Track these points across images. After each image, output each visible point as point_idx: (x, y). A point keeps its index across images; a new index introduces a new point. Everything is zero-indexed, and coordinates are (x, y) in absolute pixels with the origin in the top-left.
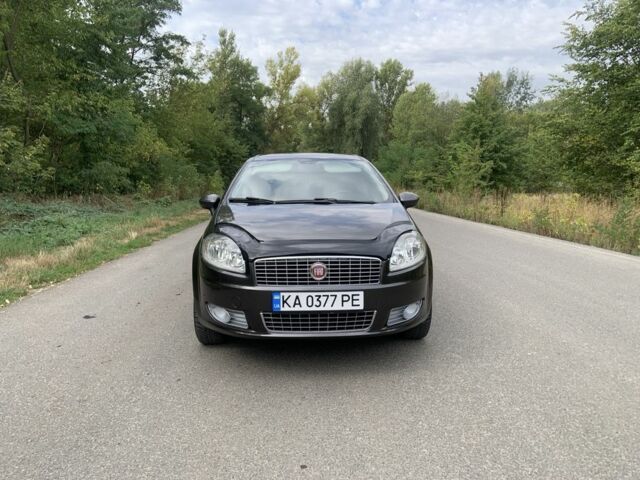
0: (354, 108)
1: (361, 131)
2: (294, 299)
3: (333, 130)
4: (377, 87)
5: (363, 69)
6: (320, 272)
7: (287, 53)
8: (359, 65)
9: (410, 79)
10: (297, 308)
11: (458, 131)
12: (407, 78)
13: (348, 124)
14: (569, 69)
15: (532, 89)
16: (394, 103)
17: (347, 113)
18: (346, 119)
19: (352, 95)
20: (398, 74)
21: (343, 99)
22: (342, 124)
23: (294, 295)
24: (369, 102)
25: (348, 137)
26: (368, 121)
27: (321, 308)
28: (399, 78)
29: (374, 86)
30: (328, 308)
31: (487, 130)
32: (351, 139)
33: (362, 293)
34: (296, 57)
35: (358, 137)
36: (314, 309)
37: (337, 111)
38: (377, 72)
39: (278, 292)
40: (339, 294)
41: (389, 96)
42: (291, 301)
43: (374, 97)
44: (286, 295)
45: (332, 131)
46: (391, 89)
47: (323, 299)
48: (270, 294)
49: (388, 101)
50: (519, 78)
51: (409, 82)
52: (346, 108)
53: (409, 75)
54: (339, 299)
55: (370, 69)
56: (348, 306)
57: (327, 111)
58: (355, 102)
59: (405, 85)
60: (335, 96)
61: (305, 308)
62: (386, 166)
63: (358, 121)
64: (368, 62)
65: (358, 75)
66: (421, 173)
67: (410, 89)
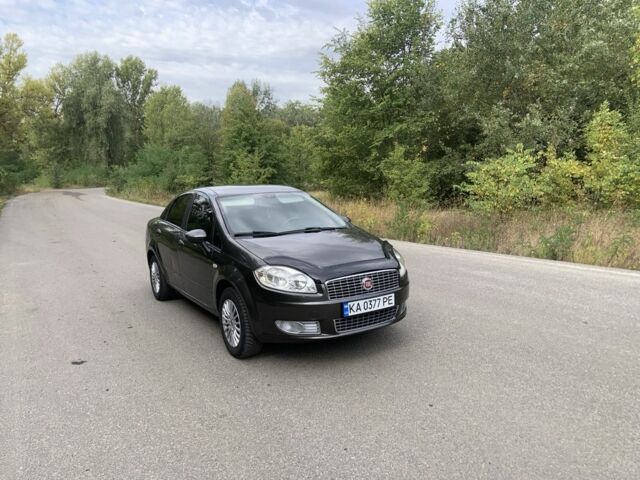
0: (95, 105)
1: (106, 131)
2: (357, 307)
3: (71, 128)
4: (118, 84)
5: (100, 64)
6: (369, 284)
7: (7, 39)
8: (95, 60)
9: (155, 78)
10: (359, 312)
11: (229, 138)
12: (151, 79)
13: (89, 123)
14: (324, 91)
15: (274, 100)
16: (140, 102)
17: (86, 111)
18: (85, 116)
19: (91, 91)
20: (141, 72)
21: (79, 94)
22: (82, 122)
23: (356, 303)
24: (112, 99)
25: (90, 136)
26: (113, 120)
27: (373, 309)
28: (142, 78)
29: (115, 84)
30: (376, 308)
31: (256, 138)
32: (94, 139)
33: (393, 295)
34: (20, 45)
35: (103, 138)
36: (368, 310)
37: (74, 107)
38: (117, 69)
39: (347, 303)
40: (381, 298)
41: (134, 95)
42: (355, 308)
43: (117, 94)
44: (351, 304)
45: (69, 129)
46: (135, 88)
47: (373, 303)
48: (342, 305)
49: (133, 100)
50: (262, 89)
51: (154, 82)
52: (85, 105)
53: (153, 75)
54: (382, 301)
55: (108, 65)
56: (387, 305)
57: (60, 107)
58: (95, 98)
59: (150, 84)
60: (69, 90)
61: (363, 311)
62: (149, 170)
63: (102, 120)
64: (106, 57)
65: (95, 70)
66: (192, 177)
67: (157, 89)
